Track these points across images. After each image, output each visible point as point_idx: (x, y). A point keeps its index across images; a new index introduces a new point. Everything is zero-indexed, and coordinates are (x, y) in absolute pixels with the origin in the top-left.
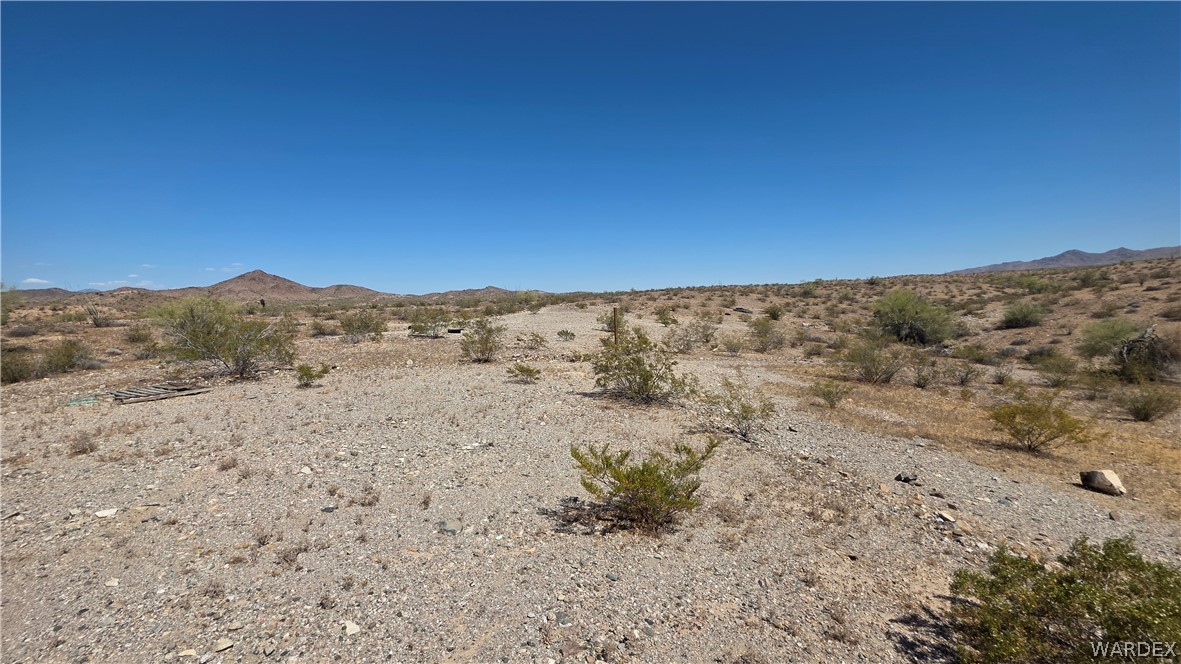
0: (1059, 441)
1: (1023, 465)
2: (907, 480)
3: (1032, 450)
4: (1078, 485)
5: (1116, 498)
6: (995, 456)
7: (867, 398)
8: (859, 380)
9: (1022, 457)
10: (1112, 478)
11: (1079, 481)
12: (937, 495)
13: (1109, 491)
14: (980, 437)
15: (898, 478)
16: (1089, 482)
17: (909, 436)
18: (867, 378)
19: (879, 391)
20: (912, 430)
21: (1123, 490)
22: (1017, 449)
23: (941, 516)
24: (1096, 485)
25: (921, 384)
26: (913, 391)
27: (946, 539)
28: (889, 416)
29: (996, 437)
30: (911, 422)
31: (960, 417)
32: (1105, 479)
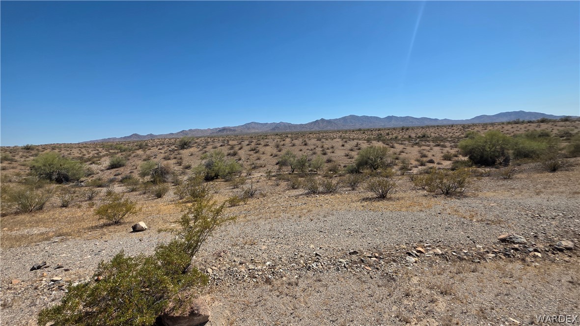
0: (126, 216)
1: (111, 232)
2: (39, 268)
3: (117, 223)
4: (132, 232)
5: (144, 232)
6: (98, 232)
7: (22, 224)
8: (17, 213)
9: (111, 228)
10: (143, 224)
11: (132, 230)
12: (59, 268)
13: (142, 230)
14: (94, 225)
15: (32, 270)
16: (136, 229)
17: (48, 239)
18: (25, 209)
19: (33, 216)
20: (51, 234)
21: (146, 227)
22: (110, 225)
23: (53, 281)
24: (137, 229)
25: (65, 205)
26: (59, 210)
27: (54, 292)
28: (35, 231)
29: (102, 222)
30: (51, 230)
31: (86, 218)
32: (140, 226)
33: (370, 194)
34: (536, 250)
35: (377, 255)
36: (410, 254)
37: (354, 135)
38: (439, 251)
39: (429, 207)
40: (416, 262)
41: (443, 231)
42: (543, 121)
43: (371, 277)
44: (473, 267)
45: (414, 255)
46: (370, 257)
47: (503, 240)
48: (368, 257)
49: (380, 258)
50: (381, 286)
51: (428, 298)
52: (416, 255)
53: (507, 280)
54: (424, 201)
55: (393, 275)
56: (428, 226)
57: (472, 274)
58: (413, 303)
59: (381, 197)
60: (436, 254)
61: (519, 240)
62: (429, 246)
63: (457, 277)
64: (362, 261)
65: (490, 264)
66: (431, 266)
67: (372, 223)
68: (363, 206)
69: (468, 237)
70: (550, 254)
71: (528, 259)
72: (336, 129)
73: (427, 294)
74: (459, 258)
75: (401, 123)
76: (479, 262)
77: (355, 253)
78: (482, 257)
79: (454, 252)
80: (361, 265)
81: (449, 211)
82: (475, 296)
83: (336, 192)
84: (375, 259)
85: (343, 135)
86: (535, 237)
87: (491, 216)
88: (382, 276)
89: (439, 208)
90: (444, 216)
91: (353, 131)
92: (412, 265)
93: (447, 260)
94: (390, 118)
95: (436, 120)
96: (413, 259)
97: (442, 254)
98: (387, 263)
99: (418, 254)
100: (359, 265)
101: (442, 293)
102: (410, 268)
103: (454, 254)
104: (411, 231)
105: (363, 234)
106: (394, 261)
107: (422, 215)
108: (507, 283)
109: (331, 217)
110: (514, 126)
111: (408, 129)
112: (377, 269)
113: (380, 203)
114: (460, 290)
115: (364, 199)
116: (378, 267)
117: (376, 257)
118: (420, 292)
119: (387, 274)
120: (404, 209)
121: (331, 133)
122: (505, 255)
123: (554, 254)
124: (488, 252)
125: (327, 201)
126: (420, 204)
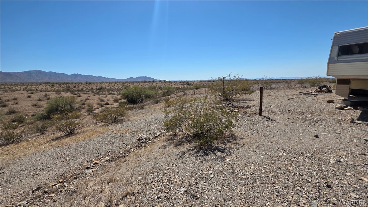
33: (60, 134)
34: (149, 140)
35: (61, 180)
36: (88, 168)
37: (42, 87)
38: (107, 158)
39: (104, 133)
40: (92, 172)
41: (111, 145)
42: (153, 82)
43: (55, 201)
44: (124, 159)
45: (91, 167)
46: (55, 185)
47: (138, 140)
48: (53, 186)
49: (64, 181)
50: (64, 203)
51: (99, 191)
52: (93, 167)
53: (139, 159)
54: (101, 130)
55: (74, 189)
56: (103, 145)
57: (124, 164)
58: (88, 200)
59: (69, 135)
60: (106, 161)
61: (144, 138)
62: (102, 157)
63: (117, 169)
64: (46, 192)
65: (133, 154)
66: (102, 169)
67: (60, 157)
68: (51, 146)
69: (124, 144)
70: (154, 140)
71: (147, 145)
72: (18, 81)
73: (99, 189)
74: (118, 157)
75: (85, 79)
76: (127, 155)
77: (39, 188)
78: (129, 152)
79: (116, 155)
80: (44, 197)
81: (115, 132)
82: (125, 175)
83: (21, 141)
84: (59, 184)
85: (29, 87)
86: (150, 134)
87: (134, 130)
88: (65, 195)
89: (110, 131)
90: (113, 135)
91: (41, 84)
92: (89, 175)
93: (112, 162)
94: (75, 75)
95: (108, 78)
96: (91, 170)
97: (109, 159)
98: (70, 183)
99: (94, 165)
100: (42, 197)
101: (108, 183)
102: (88, 177)
103: (116, 156)
104: (92, 152)
105: (50, 169)
106: (76, 178)
107: (99, 138)
108: (139, 160)
109: (12, 167)
110: (144, 83)
111: (90, 83)
112: (61, 191)
113: (69, 139)
114: (117, 175)
115: (53, 140)
116: (61, 189)
117: (60, 183)
118: (94, 189)
119: (69, 191)
120: (87, 138)
121: (12, 85)
122: (139, 147)
123: (155, 139)
124: (131, 148)
125: (7, 152)
126: (98, 132)
